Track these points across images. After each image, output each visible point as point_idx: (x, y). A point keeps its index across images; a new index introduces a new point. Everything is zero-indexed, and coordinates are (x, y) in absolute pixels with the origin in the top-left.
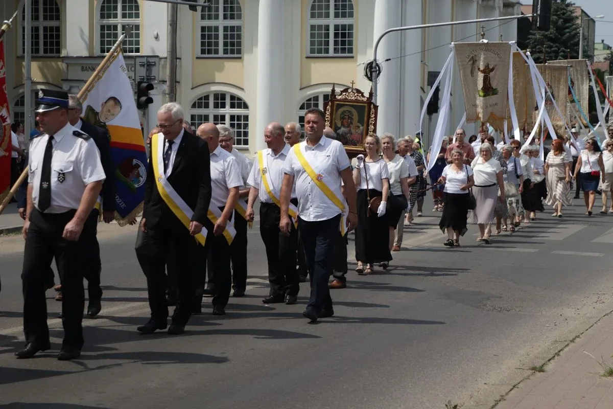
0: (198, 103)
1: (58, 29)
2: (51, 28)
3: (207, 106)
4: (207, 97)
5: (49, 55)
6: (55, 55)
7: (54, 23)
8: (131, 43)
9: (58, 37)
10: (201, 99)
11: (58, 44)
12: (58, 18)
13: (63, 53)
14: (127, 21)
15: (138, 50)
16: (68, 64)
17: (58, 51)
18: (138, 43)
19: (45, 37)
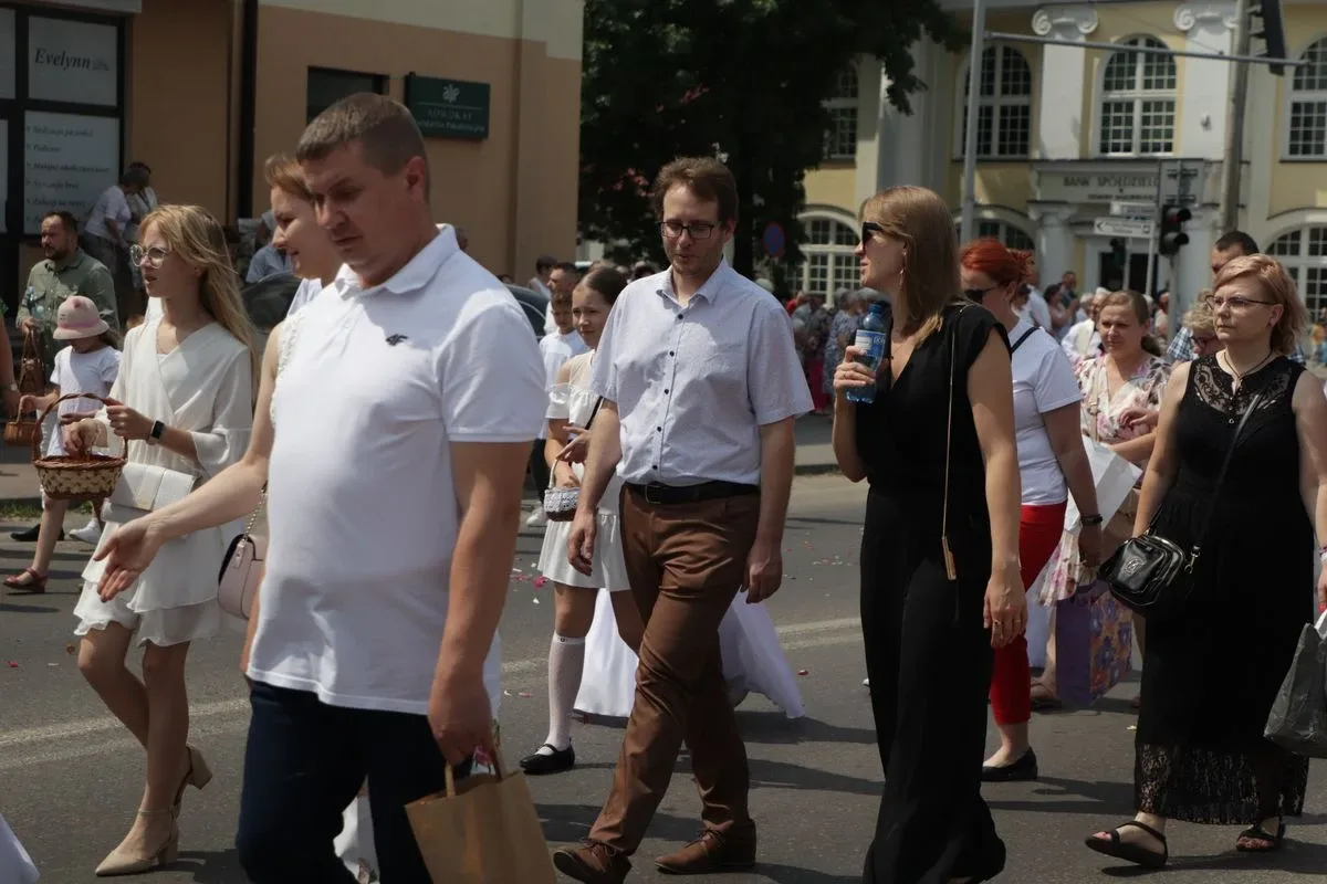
0: (1280, 245)
1: (1026, 110)
2: (1015, 110)
3: (1295, 251)
4: (1296, 235)
5: (1008, 156)
6: (1018, 156)
7: (1018, 100)
8: (1157, 134)
9: (1026, 124)
10: (1284, 238)
11: (1025, 137)
12: (1027, 90)
13: (1036, 155)
14: (1155, 94)
15: (1169, 148)
16: (1040, 173)
17: (1025, 149)
18: (1169, 134)
19: (1003, 124)
